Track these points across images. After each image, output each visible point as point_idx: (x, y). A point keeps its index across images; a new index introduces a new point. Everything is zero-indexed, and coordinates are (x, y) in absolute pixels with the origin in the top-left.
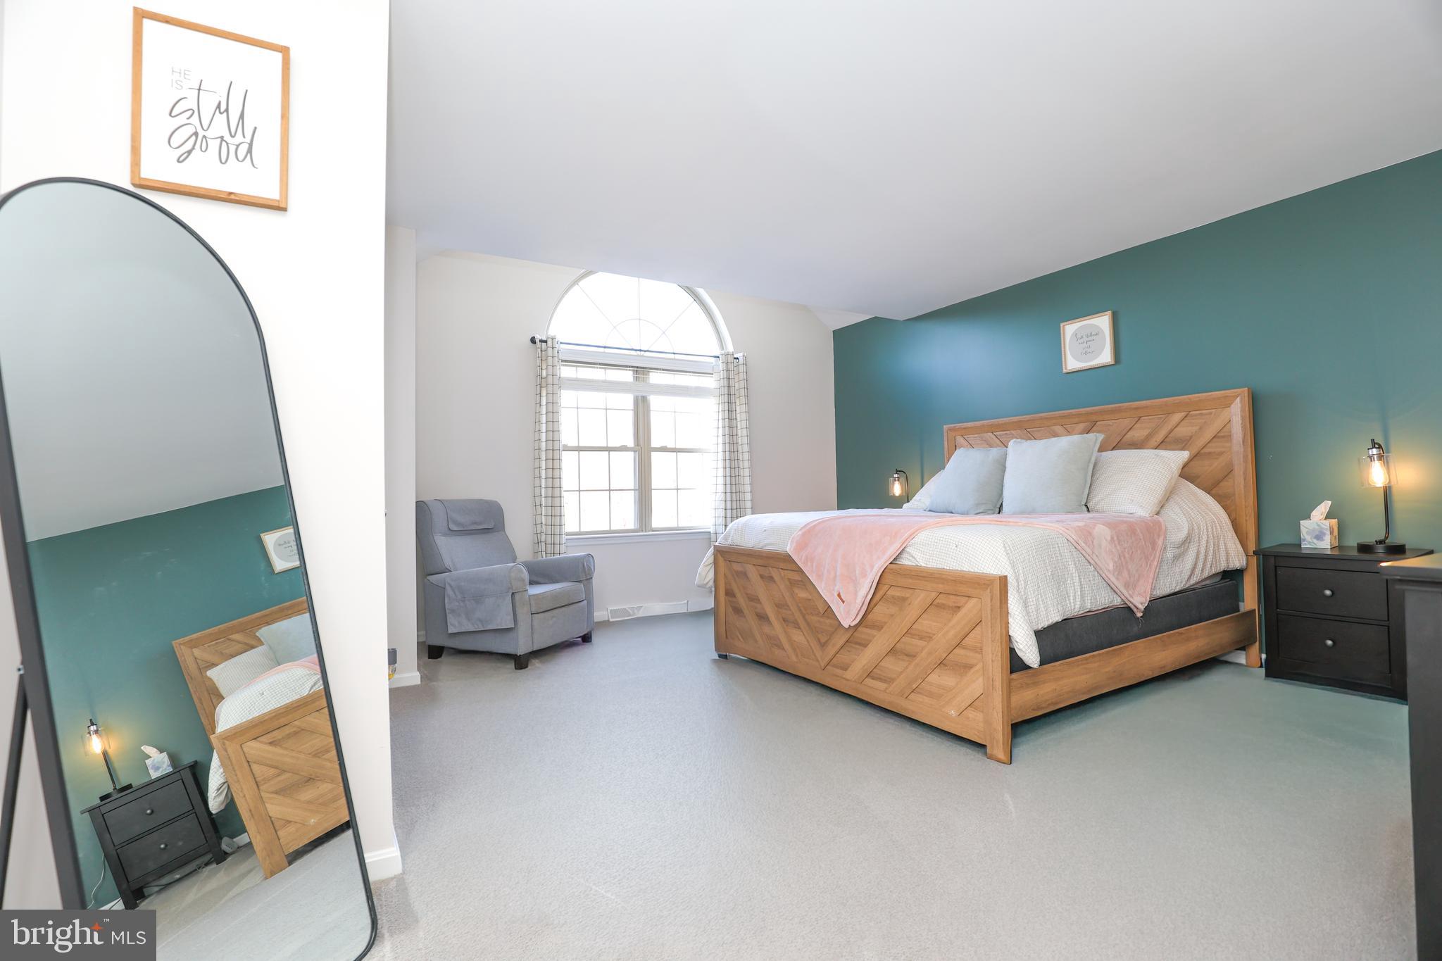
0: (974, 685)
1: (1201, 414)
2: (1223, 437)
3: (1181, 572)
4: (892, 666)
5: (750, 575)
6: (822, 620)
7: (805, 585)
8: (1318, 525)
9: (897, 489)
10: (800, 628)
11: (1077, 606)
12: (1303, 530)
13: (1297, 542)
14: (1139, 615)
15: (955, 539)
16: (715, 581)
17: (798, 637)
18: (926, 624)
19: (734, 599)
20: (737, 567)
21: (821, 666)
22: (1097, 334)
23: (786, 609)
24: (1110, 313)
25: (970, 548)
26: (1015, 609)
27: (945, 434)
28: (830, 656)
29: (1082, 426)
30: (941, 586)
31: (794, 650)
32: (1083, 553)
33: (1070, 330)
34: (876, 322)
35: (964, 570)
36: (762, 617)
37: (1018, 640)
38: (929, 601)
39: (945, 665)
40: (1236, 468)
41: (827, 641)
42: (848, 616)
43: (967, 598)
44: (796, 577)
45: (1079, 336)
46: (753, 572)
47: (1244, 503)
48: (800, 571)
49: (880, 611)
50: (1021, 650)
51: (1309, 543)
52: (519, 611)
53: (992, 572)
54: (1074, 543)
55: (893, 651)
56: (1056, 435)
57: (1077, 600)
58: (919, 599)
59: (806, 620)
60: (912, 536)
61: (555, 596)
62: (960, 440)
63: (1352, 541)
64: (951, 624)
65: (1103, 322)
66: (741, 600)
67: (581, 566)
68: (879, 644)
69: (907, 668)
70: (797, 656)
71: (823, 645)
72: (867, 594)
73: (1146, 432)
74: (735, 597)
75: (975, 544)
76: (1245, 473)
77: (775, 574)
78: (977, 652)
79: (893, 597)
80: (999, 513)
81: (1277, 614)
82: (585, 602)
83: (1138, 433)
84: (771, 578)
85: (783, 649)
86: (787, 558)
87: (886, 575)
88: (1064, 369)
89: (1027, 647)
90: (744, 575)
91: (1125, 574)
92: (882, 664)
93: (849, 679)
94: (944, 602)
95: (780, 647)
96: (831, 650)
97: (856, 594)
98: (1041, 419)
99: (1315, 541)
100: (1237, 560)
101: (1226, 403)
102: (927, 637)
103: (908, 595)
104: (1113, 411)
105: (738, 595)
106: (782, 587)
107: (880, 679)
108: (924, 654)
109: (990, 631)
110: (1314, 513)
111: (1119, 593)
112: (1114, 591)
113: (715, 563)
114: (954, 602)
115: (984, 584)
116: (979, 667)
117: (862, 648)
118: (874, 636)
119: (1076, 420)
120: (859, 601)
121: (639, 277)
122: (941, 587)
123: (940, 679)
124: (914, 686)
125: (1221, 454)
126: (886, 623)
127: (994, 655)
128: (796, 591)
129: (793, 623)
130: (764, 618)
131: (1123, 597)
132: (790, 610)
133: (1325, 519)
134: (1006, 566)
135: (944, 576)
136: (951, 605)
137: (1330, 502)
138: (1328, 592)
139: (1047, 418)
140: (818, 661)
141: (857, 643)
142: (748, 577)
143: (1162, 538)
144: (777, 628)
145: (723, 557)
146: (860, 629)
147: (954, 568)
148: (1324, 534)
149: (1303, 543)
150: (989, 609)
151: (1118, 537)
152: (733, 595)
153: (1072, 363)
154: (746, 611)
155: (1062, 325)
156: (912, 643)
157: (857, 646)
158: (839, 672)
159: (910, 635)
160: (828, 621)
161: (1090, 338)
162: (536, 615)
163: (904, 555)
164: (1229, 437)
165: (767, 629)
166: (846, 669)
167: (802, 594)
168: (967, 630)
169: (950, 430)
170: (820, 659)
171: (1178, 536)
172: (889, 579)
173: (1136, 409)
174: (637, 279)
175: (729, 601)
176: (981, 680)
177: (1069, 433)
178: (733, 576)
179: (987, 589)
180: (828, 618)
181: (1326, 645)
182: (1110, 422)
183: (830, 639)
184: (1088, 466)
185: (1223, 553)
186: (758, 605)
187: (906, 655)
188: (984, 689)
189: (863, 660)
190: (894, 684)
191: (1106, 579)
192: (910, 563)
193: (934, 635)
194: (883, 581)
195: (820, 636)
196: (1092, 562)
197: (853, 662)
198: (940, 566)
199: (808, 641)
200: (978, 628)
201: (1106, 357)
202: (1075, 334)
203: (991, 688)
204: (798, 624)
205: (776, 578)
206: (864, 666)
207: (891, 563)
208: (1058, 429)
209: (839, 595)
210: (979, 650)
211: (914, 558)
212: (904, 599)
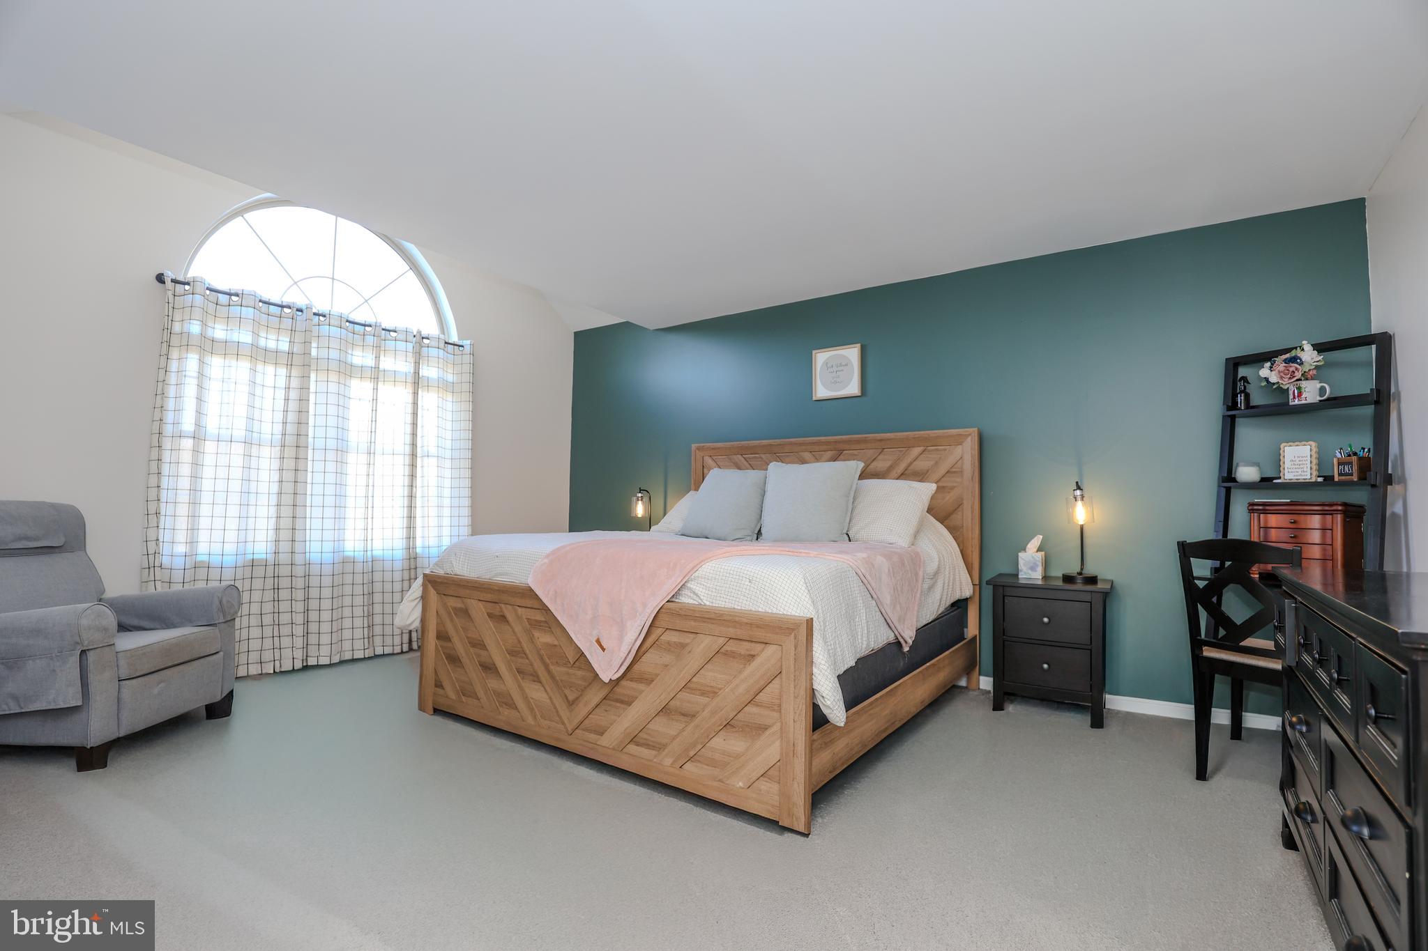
0: (769, 751)
1: (937, 450)
2: (955, 472)
3: (933, 603)
4: (662, 728)
5: (473, 613)
6: (571, 671)
7: (550, 628)
8: (1033, 557)
9: (640, 510)
10: (540, 682)
11: (864, 646)
12: (1021, 562)
13: (1015, 573)
14: (906, 649)
15: (749, 573)
16: (423, 620)
17: (537, 693)
18: (711, 676)
19: (449, 645)
20: (453, 603)
21: (566, 728)
22: (846, 365)
23: (523, 658)
24: (859, 345)
25: (767, 585)
26: (821, 657)
27: (693, 453)
28: (580, 717)
29: (829, 454)
30: (731, 630)
31: (532, 710)
32: (869, 586)
33: (821, 358)
34: (626, 327)
35: (760, 610)
36: (489, 668)
37: (824, 695)
38: (716, 648)
39: (733, 726)
40: (965, 502)
41: (577, 698)
42: (607, 668)
43: (764, 645)
44: (539, 616)
45: (829, 365)
46: (478, 610)
47: (970, 534)
48: (545, 609)
49: (651, 660)
50: (828, 707)
51: (1025, 573)
52: (93, 678)
53: (793, 613)
54: (862, 577)
55: (665, 710)
56: (803, 462)
57: (864, 639)
58: (704, 645)
59: (549, 672)
60: (695, 569)
61: (167, 649)
62: (708, 461)
63: (1057, 572)
64: (742, 676)
65: (852, 354)
66: (460, 647)
67: (216, 601)
68: (647, 701)
69: (683, 730)
70: (535, 717)
71: (571, 704)
72: (636, 641)
73: (888, 464)
74: (450, 641)
75: (773, 579)
76: (972, 507)
77: (508, 612)
78: (774, 710)
79: (669, 643)
80: (757, 539)
81: (1004, 641)
82: (222, 653)
83: (881, 464)
84: (503, 618)
85: (516, 708)
86: (529, 593)
87: (661, 615)
88: (814, 396)
89: (834, 703)
90: (465, 613)
91: (898, 607)
92: (650, 726)
93: (607, 745)
94: (734, 649)
95: (513, 706)
96: (582, 710)
97: (621, 638)
98: (791, 444)
99: (1030, 572)
100: (967, 590)
101: (959, 440)
102: (711, 692)
103: (688, 641)
104: (858, 441)
105: (456, 640)
106: (518, 629)
107: (648, 745)
108: (706, 713)
109: (792, 686)
110: (1029, 546)
111: (894, 628)
112: (889, 626)
113: (424, 598)
114: (747, 650)
115: (788, 628)
116: (777, 727)
117: (625, 706)
118: (641, 692)
119: (824, 447)
120: (625, 648)
121: (337, 216)
122: (732, 632)
123: (724, 744)
124: (692, 753)
125: (952, 488)
126: (657, 675)
127: (797, 714)
128: (537, 634)
129: (531, 675)
130: (490, 669)
131: (896, 633)
132: (528, 658)
133: (1037, 551)
134: (808, 606)
135: (737, 619)
136: (743, 653)
137: (1041, 537)
138: (1046, 620)
139: (796, 444)
140: (563, 723)
141: (618, 701)
142: (470, 616)
143: (922, 569)
144: (509, 682)
145: (435, 589)
146: (624, 683)
147: (747, 608)
148: (1037, 566)
149: (1020, 573)
150: (792, 659)
151: (893, 568)
152: (448, 639)
153: (822, 391)
154: (465, 660)
155: (814, 352)
156: (690, 700)
157: (618, 704)
158: (592, 737)
159: (688, 690)
160: (580, 673)
161: (840, 368)
162: (127, 682)
163: (685, 592)
164: (960, 473)
165: (493, 683)
166: (602, 734)
167: (544, 638)
168: (762, 683)
169: (698, 449)
170: (566, 721)
171: (932, 567)
172: (664, 621)
173: (881, 440)
174: (334, 217)
175: (442, 647)
176: (778, 743)
177: (817, 460)
178: (449, 613)
179: (791, 634)
180: (580, 668)
181: (1042, 667)
182: (855, 452)
183: (581, 695)
184: (849, 493)
185: (958, 583)
186: (483, 653)
187: (683, 715)
188: (782, 754)
189: (625, 721)
190: (666, 750)
191: (885, 614)
192: (691, 601)
193: (720, 689)
194: (657, 623)
195: (567, 692)
196: (875, 596)
197: (611, 724)
198: (729, 605)
199: (550, 698)
200: (777, 681)
201: (853, 388)
202: (826, 363)
203: (792, 755)
204: (538, 677)
205: (510, 617)
206: (627, 728)
207: (668, 601)
208: (807, 455)
209: (598, 641)
210: (779, 708)
211: (697, 595)
212: (683, 646)
